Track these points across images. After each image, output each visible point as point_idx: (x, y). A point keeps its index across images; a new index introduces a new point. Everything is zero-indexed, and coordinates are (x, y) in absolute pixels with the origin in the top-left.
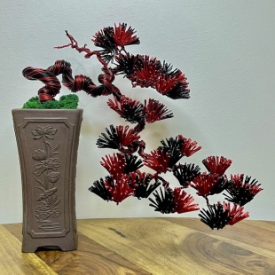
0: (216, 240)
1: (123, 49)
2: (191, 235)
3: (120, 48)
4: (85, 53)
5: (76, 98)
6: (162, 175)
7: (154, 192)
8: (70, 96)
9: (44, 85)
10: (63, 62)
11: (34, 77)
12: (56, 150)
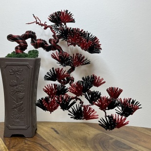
0: (112, 138)
1: (65, 24)
2: (98, 134)
3: (63, 24)
4: (44, 27)
5: (37, 52)
6: (80, 97)
7: (72, 107)
8: (33, 51)
9: (18, 45)
10: (30, 32)
11: (12, 40)
12: (22, 81)
